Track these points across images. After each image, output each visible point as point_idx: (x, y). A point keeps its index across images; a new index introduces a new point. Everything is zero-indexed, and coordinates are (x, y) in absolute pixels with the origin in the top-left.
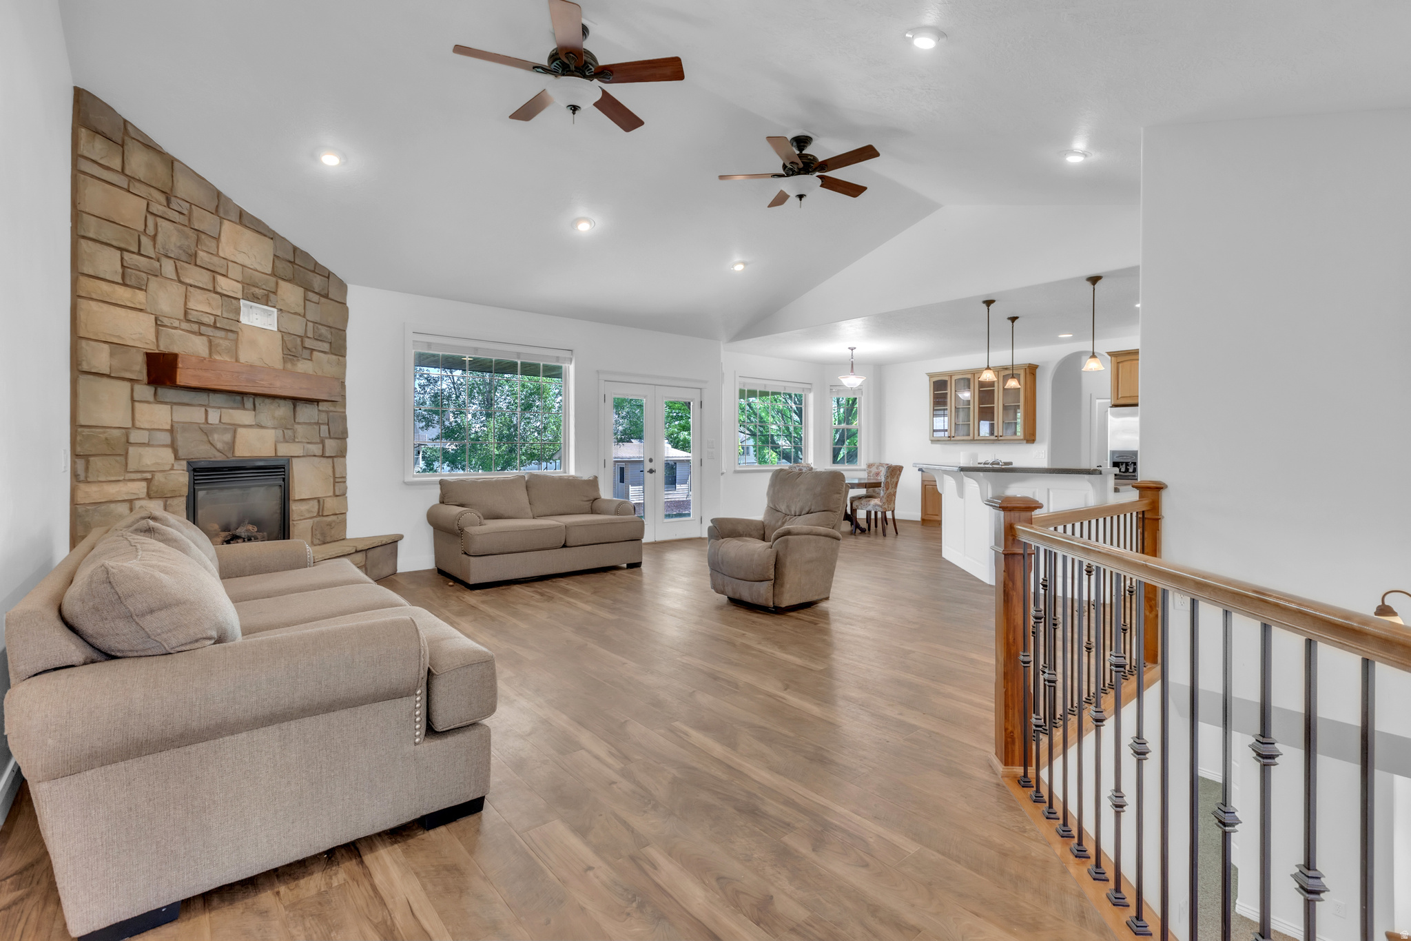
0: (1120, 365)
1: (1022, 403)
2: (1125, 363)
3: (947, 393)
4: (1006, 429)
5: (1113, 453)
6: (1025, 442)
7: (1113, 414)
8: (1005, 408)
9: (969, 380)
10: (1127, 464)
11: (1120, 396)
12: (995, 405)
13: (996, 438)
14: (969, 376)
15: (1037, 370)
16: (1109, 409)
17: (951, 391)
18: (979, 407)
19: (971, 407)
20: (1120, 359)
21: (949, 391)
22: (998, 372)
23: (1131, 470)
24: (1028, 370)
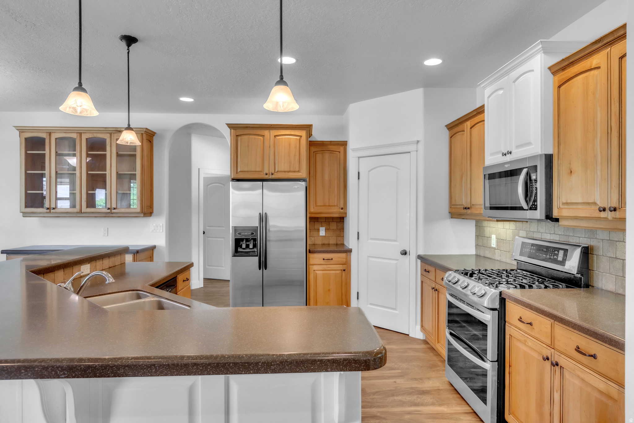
0: (239, 138)
1: (138, 172)
2: (244, 137)
3: (45, 154)
4: (122, 200)
5: (236, 229)
6: (142, 215)
7: (233, 188)
8: (119, 176)
9: (74, 140)
10: (247, 240)
11: (239, 170)
12: (108, 172)
13: (109, 211)
14: (74, 136)
15: (154, 137)
16: (231, 182)
17: (50, 152)
18: (87, 174)
19: (78, 172)
20: (239, 132)
21: (47, 152)
22: (111, 134)
23: (251, 246)
24: (144, 136)
